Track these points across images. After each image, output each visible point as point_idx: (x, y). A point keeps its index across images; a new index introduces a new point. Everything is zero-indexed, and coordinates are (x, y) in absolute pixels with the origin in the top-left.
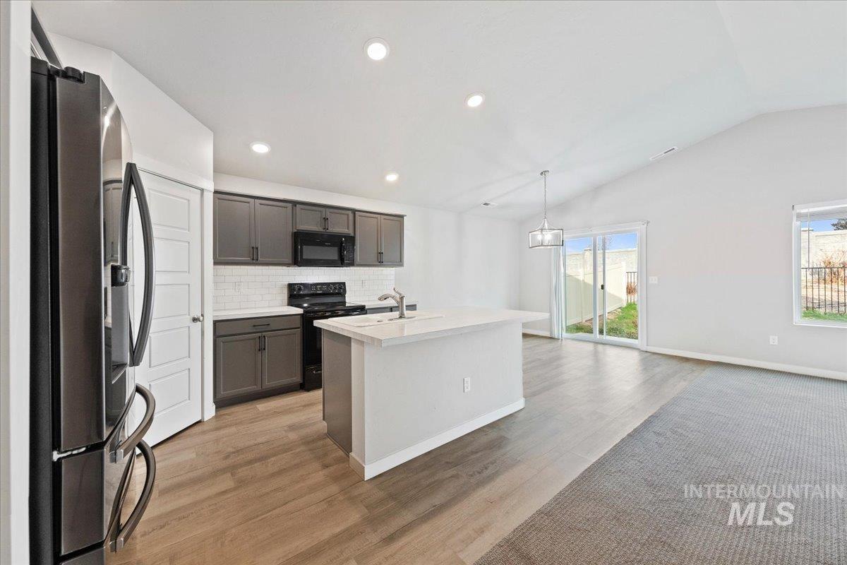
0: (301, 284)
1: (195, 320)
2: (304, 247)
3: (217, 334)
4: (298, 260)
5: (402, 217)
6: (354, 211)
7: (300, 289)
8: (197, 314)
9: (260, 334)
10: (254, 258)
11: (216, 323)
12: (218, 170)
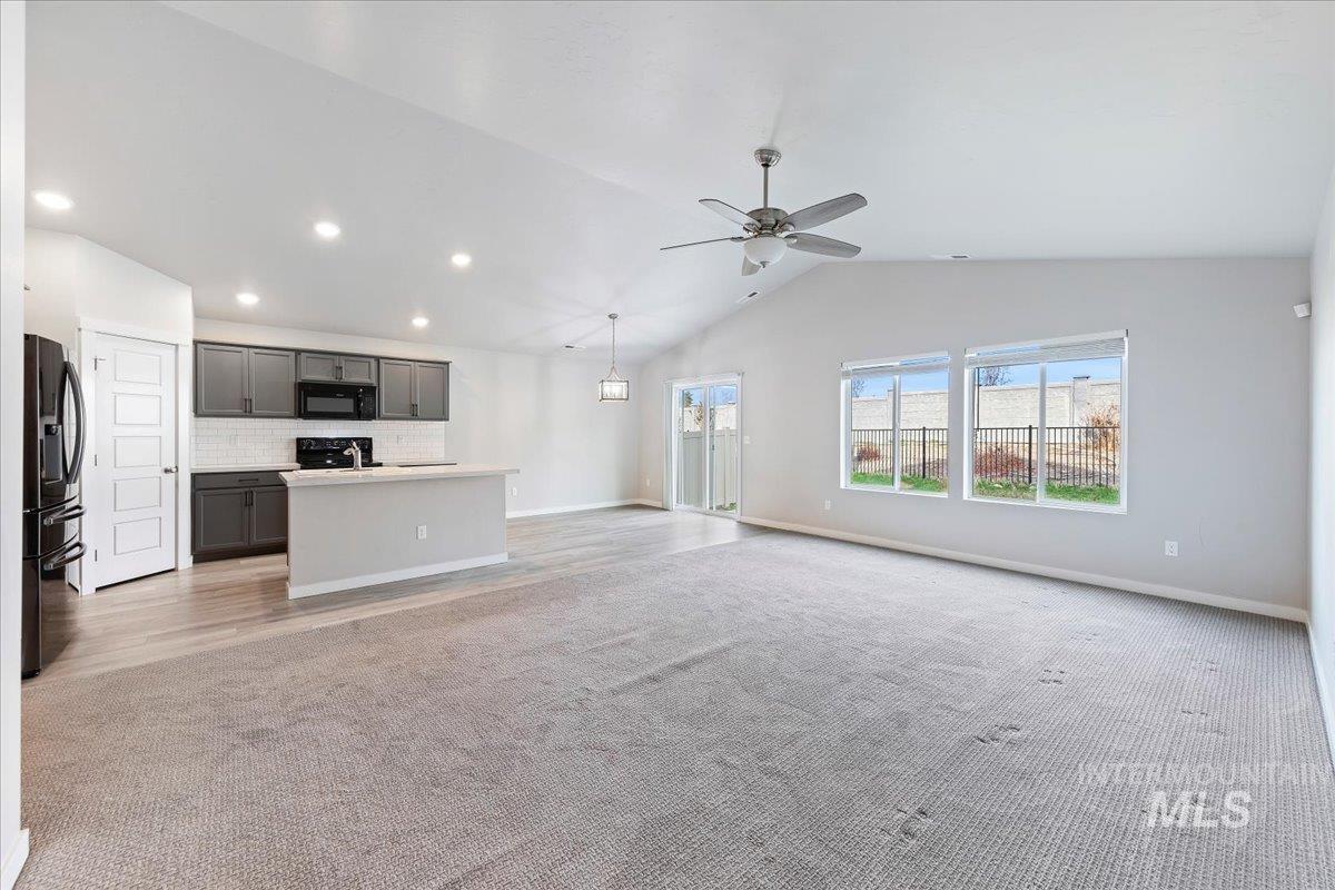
0: (313, 439)
1: (166, 471)
2: (309, 399)
3: (197, 487)
4: (303, 413)
5: (447, 363)
6: (378, 359)
7: (310, 444)
8: (171, 465)
9: (247, 489)
10: (247, 410)
11: (194, 477)
12: (199, 315)
